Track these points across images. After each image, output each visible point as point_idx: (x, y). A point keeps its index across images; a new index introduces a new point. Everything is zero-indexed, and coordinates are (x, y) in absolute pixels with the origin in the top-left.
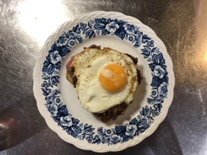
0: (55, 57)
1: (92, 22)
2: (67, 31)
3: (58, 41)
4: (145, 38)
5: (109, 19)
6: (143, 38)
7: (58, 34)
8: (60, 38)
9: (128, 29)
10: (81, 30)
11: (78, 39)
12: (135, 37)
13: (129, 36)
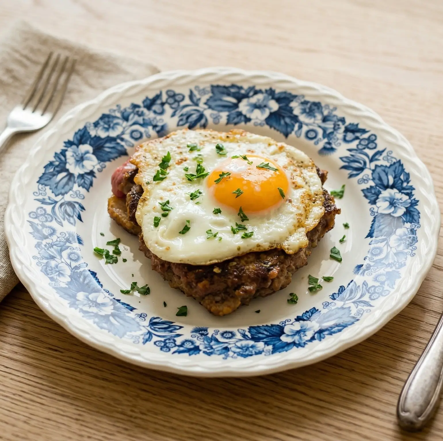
0: (80, 160)
1: (203, 92)
2: (126, 105)
3: (96, 124)
4: (353, 132)
5: (252, 88)
6: (347, 130)
7: (100, 108)
8: (104, 117)
9: (304, 111)
10: (167, 107)
11: (155, 126)
12: (324, 130)
13: (305, 129)
